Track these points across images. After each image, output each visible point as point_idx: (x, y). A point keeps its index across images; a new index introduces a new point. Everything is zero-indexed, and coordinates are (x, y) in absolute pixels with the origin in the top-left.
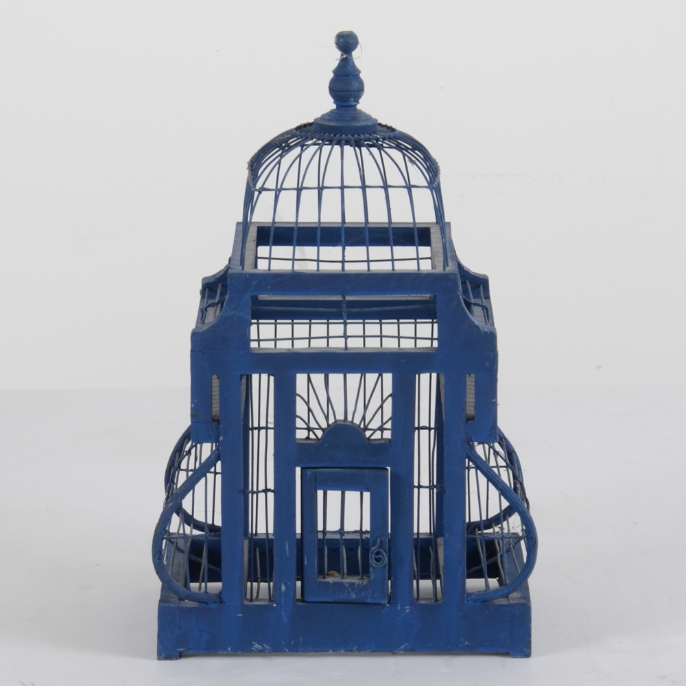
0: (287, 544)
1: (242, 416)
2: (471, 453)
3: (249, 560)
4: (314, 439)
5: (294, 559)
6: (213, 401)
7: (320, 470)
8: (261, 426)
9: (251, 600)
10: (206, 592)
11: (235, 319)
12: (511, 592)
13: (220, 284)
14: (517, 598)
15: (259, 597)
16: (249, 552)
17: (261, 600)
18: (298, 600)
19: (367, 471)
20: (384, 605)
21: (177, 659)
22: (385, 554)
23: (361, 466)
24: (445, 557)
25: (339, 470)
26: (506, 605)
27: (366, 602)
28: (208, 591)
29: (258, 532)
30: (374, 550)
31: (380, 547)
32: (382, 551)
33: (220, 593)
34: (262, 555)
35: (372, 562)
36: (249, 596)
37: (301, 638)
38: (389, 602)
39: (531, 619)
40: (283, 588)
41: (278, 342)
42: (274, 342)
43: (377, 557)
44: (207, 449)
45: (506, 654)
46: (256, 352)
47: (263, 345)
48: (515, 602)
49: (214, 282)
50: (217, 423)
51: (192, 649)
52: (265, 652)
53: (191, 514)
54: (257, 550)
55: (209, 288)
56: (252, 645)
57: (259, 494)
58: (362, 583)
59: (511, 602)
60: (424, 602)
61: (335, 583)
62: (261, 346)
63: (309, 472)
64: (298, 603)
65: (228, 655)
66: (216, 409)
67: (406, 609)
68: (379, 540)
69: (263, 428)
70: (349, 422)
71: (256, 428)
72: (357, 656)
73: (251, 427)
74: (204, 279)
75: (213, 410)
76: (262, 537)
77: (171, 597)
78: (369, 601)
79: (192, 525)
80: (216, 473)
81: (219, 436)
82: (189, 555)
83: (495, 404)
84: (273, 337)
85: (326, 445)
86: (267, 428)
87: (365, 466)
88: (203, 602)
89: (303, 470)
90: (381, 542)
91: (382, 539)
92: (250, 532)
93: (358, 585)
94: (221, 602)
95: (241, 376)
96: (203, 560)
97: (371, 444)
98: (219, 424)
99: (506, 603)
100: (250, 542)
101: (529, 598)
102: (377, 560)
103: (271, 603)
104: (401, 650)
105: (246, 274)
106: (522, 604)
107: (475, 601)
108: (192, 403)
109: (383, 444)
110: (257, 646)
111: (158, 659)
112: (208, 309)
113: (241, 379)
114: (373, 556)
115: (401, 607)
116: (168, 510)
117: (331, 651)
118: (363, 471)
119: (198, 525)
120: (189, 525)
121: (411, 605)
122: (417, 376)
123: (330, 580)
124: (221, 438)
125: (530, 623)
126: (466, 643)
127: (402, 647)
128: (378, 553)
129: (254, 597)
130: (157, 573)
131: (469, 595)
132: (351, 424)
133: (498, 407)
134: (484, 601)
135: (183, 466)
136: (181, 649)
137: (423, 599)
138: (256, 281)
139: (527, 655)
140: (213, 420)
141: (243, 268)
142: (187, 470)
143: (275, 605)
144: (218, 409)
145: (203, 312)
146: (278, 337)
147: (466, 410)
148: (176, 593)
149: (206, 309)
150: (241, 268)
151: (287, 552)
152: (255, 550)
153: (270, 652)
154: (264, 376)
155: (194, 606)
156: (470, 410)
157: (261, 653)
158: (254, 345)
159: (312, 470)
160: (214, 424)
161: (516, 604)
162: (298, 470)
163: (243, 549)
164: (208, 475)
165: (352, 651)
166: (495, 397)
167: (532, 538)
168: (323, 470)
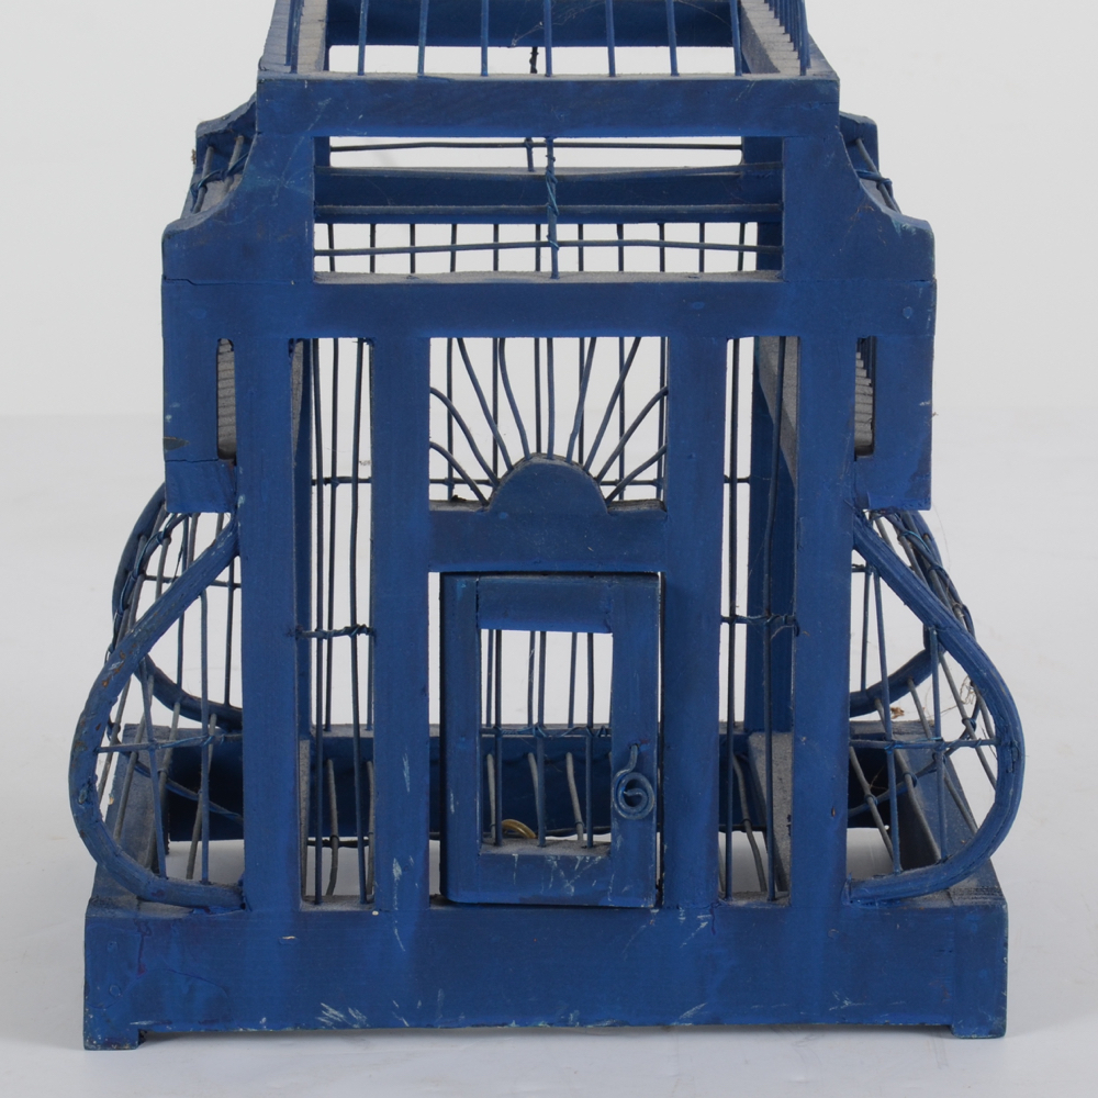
0: (406, 763)
1: (294, 448)
2: (865, 536)
3: (313, 788)
4: (473, 502)
5: (425, 799)
6: (221, 411)
7: (489, 578)
8: (339, 474)
9: (317, 900)
10: (205, 881)
11: (274, 197)
12: (955, 880)
13: (240, 137)
14: (969, 892)
15: (336, 892)
16: (313, 768)
17: (341, 899)
18: (433, 899)
19: (605, 581)
20: (647, 910)
21: (133, 1046)
22: (649, 787)
23: (592, 569)
24: (798, 795)
25: (537, 578)
26: (946, 911)
27: (600, 904)
28: (211, 879)
29: (333, 721)
30: (624, 776)
31: (635, 770)
32: (643, 779)
33: (241, 883)
34: (344, 776)
35: (618, 805)
36: (311, 890)
37: (440, 994)
38: (658, 905)
39: (1006, 945)
40: (397, 871)
41: (378, 258)
42: (368, 257)
43: (629, 794)
44: (207, 527)
45: (944, 1029)
46: (328, 282)
47: (344, 265)
48: (968, 901)
49: (225, 132)
50: (230, 461)
51: (170, 1023)
52: (351, 1027)
53: (175, 681)
54: (331, 763)
55: (213, 145)
56: (319, 1011)
57: (335, 640)
58: (592, 858)
59: (957, 902)
60: (742, 903)
61: (524, 859)
62: (338, 269)
63: (461, 584)
64: (434, 908)
65: (261, 1034)
66: (228, 428)
67: (700, 921)
68: (634, 754)
69: (344, 480)
70: (560, 458)
71: (327, 481)
72: (580, 1033)
73: (315, 477)
74: (201, 126)
75: (222, 432)
76: (341, 734)
77: (121, 893)
78: (609, 901)
79: (177, 707)
80: (232, 586)
81: (235, 495)
82: (167, 782)
83: (927, 413)
84: (367, 245)
85: (504, 515)
86: (355, 481)
87: (600, 569)
88: (198, 907)
89: (446, 578)
90: (640, 757)
91: (644, 748)
92: (314, 721)
93: (583, 863)
94: (243, 906)
95: (291, 342)
96: (201, 795)
97: (616, 514)
98: (235, 464)
99: (946, 904)
100: (314, 747)
101: (1000, 891)
102: (631, 801)
103: (366, 907)
104: (688, 1020)
105: (301, 81)
106: (986, 908)
107: (870, 901)
108: (166, 411)
109: (645, 513)
110: (332, 1013)
111: (86, 1048)
112: (210, 185)
113: (291, 351)
114: (620, 792)
115: (686, 915)
116: (108, 680)
117: (513, 1024)
118: (595, 580)
119: (190, 707)
120: (170, 705)
121: (711, 912)
122: (730, 343)
123: (512, 849)
124: (241, 500)
125: (1005, 954)
126: (846, 1003)
127: (689, 1013)
128: (632, 785)
129: (324, 892)
130: (83, 835)
131: (854, 885)
132: (566, 464)
133: (935, 421)
134: (891, 901)
135: (152, 569)
136: (144, 1023)
137: (741, 895)
138: (327, 101)
139: (999, 1032)
140: (221, 455)
141: (294, 69)
142: (161, 579)
143: (375, 913)
144: (233, 429)
145: (197, 192)
146: (378, 245)
147: (853, 431)
148: (132, 885)
149: (204, 185)
150: (289, 69)
151: (408, 784)
152: (325, 764)
153: (363, 1027)
154: (348, 345)
155: (174, 916)
156: (863, 432)
157: (342, 1028)
158: (321, 264)
159: (468, 579)
160: (223, 463)
161: (971, 908)
162: (434, 579)
163: (296, 761)
164: (211, 590)
165: (565, 1023)
166: (928, 395)
167: (1012, 745)
168: (497, 578)
